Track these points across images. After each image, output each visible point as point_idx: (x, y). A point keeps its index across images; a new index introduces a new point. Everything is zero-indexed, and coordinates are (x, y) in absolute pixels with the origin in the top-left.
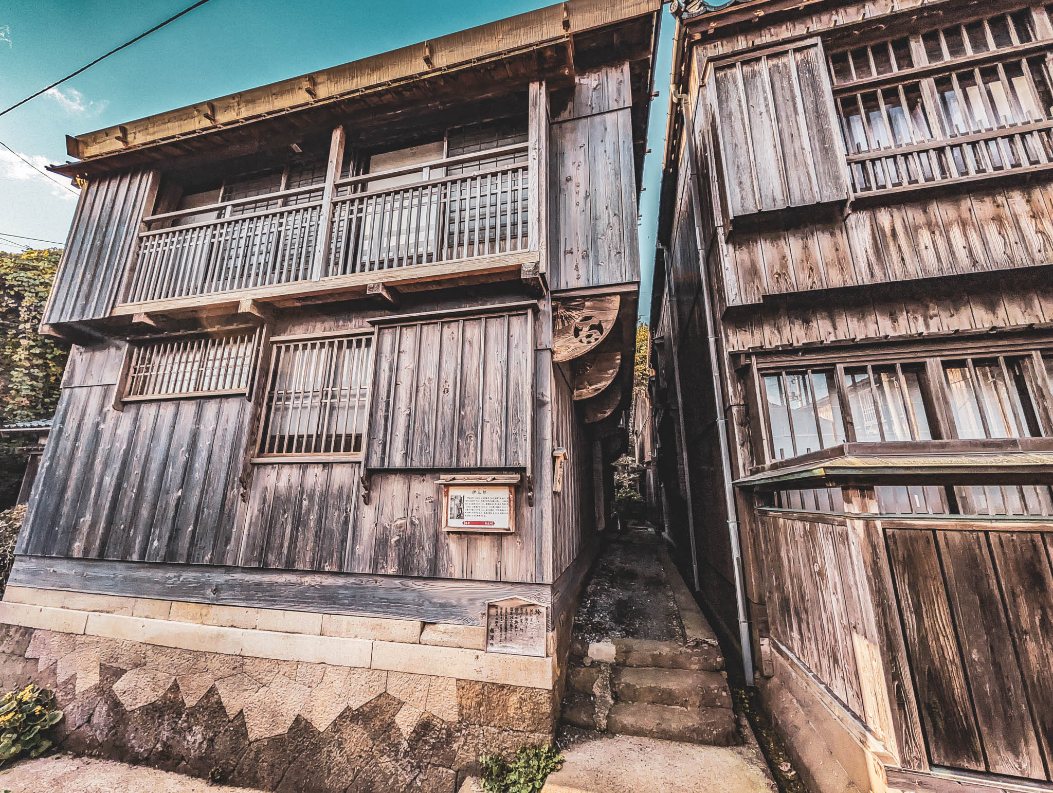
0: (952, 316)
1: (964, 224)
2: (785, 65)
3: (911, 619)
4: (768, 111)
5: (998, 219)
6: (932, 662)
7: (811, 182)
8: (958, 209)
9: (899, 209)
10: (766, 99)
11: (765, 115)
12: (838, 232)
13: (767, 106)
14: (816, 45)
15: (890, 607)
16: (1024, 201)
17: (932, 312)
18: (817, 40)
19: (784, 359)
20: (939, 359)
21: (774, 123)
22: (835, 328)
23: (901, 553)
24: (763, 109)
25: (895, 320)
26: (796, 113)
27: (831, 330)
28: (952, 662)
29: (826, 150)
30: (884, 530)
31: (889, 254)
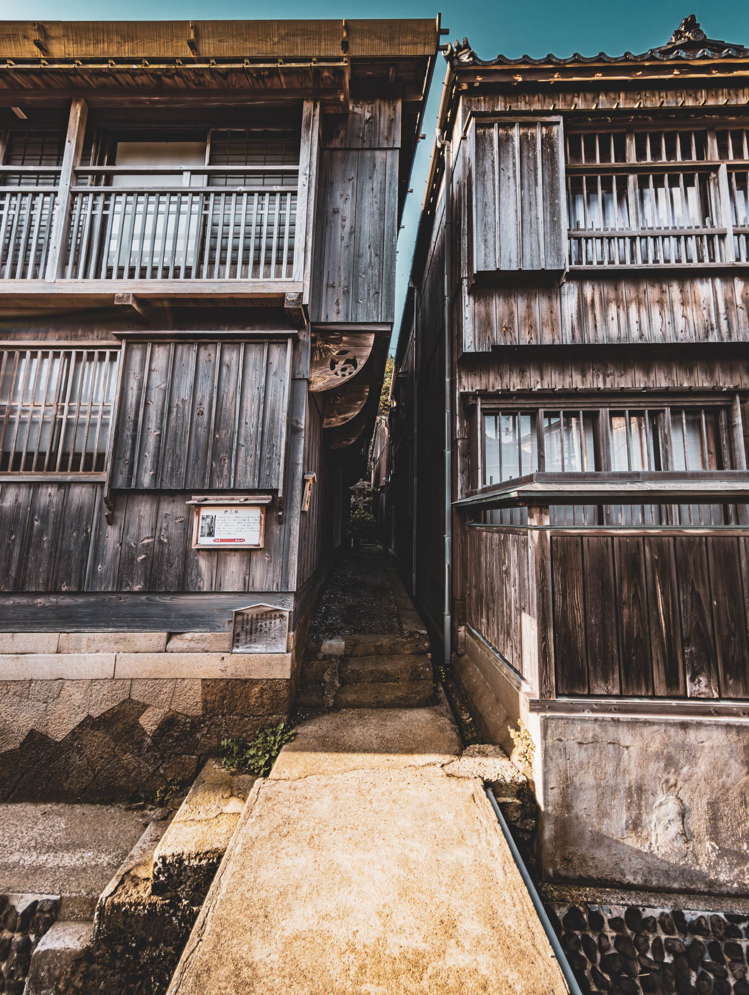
0: (622, 375)
1: (639, 303)
2: (532, 134)
3: (559, 599)
4: (515, 177)
5: (661, 302)
6: (568, 627)
7: (539, 250)
8: (637, 291)
9: (599, 285)
10: (514, 164)
11: (512, 180)
12: (554, 297)
13: (514, 171)
14: (558, 123)
15: (547, 591)
16: (678, 290)
17: (609, 372)
18: (560, 119)
19: (502, 401)
20: (608, 409)
21: (519, 190)
22: (542, 379)
23: (560, 553)
24: (511, 175)
25: (584, 376)
26: (536, 184)
27: (539, 380)
28: (580, 626)
29: (555, 224)
30: (551, 537)
31: (587, 320)
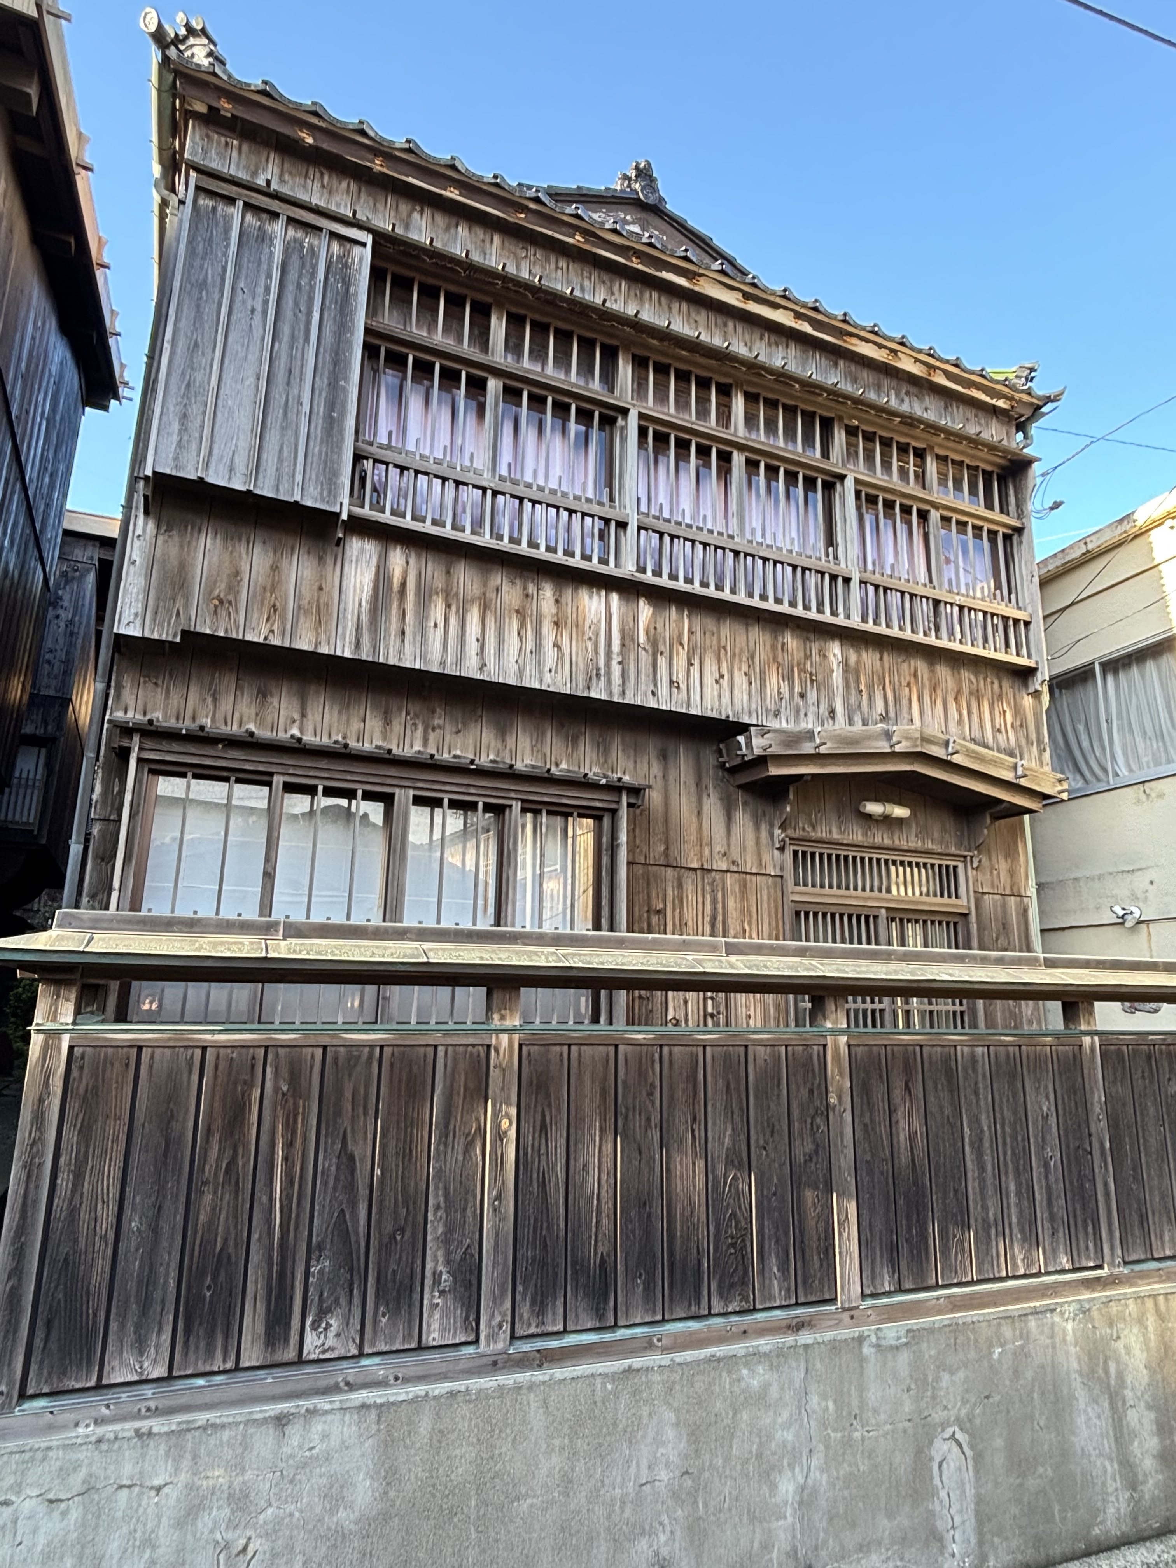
0: (458, 732)
1: (485, 608)
2: (311, 248)
3: (64, 1181)
4: (265, 312)
5: (521, 613)
6: (76, 1241)
7: (295, 464)
8: (485, 585)
9: (419, 557)
10: (267, 289)
11: (258, 316)
12: (329, 560)
13: (266, 302)
14: (364, 245)
15: (40, 1166)
16: (553, 599)
17: (436, 722)
18: (368, 239)
19: (193, 750)
20: (411, 792)
21: (268, 339)
22: (303, 715)
23: (81, 1086)
24: (259, 308)
25: (387, 722)
26: (307, 339)
27: (297, 716)
28: (104, 1237)
29: (332, 424)
30: (71, 1048)
31: (388, 619)
